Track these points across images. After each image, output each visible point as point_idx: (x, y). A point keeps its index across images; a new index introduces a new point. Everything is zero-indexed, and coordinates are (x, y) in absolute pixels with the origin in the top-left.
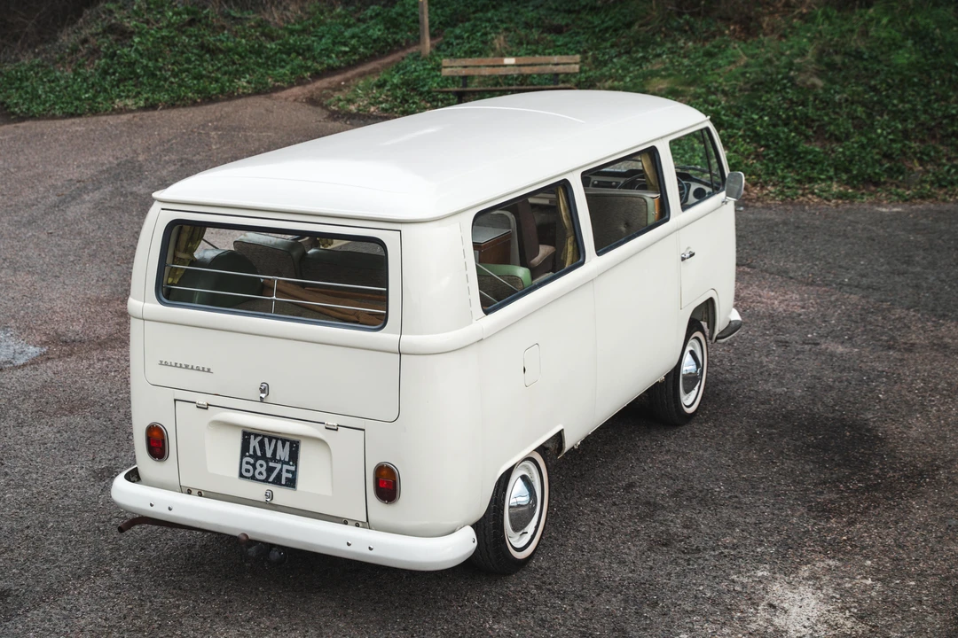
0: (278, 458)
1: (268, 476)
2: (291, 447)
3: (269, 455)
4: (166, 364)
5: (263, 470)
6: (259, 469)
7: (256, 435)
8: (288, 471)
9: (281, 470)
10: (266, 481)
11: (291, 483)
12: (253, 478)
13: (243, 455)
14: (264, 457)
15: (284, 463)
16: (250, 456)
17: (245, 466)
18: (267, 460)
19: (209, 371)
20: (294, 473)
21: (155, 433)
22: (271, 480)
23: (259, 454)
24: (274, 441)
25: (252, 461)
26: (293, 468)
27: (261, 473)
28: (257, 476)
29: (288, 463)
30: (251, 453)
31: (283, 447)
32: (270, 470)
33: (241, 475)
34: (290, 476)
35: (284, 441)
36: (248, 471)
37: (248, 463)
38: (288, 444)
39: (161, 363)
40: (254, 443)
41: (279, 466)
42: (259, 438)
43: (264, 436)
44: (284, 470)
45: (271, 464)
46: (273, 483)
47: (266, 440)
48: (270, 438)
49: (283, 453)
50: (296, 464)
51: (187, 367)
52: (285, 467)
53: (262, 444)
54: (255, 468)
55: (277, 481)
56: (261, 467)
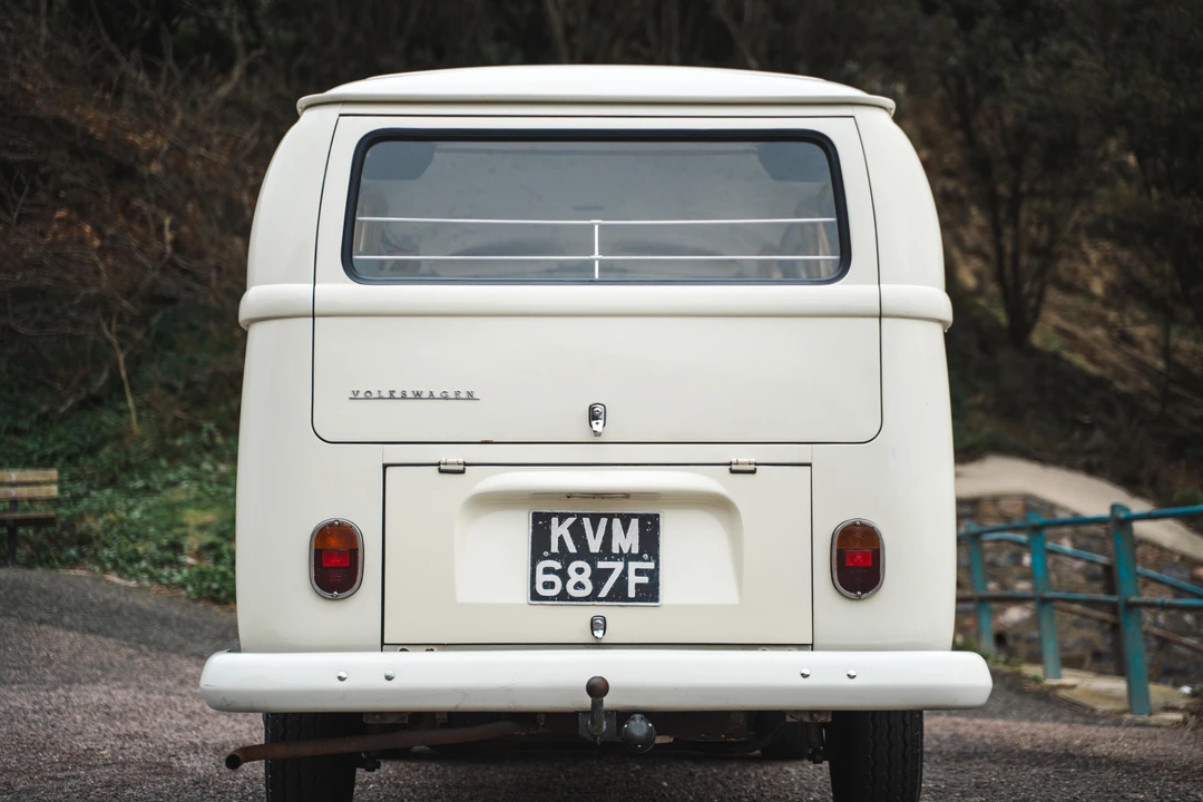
0: (615, 550)
1: (597, 589)
2: (642, 527)
3: (595, 545)
4: (368, 396)
5: (585, 578)
6: (574, 578)
7: (563, 516)
8: (639, 572)
9: (625, 572)
10: (593, 597)
11: (649, 593)
12: (564, 596)
13: (536, 557)
14: (583, 552)
15: (629, 557)
16: (553, 557)
17: (541, 578)
18: (591, 559)
19: (470, 397)
20: (654, 575)
21: (333, 543)
22: (604, 593)
23: (572, 549)
24: (604, 521)
25: (557, 565)
26: (651, 565)
27: (579, 585)
28: (571, 590)
29: (638, 558)
30: (555, 548)
31: (625, 529)
32: (599, 577)
33: (535, 596)
34: (645, 580)
35: (625, 514)
36: (549, 585)
37: (547, 571)
38: (635, 523)
39: (355, 397)
40: (559, 531)
41: (618, 566)
42: (570, 521)
43: (580, 516)
44: (631, 572)
45: (601, 565)
46: (609, 597)
47: (586, 522)
48: (595, 518)
49: (628, 540)
50: (655, 556)
51: (418, 396)
52: (633, 566)
53: (577, 532)
54: (565, 578)
55: (619, 594)
56: (580, 573)
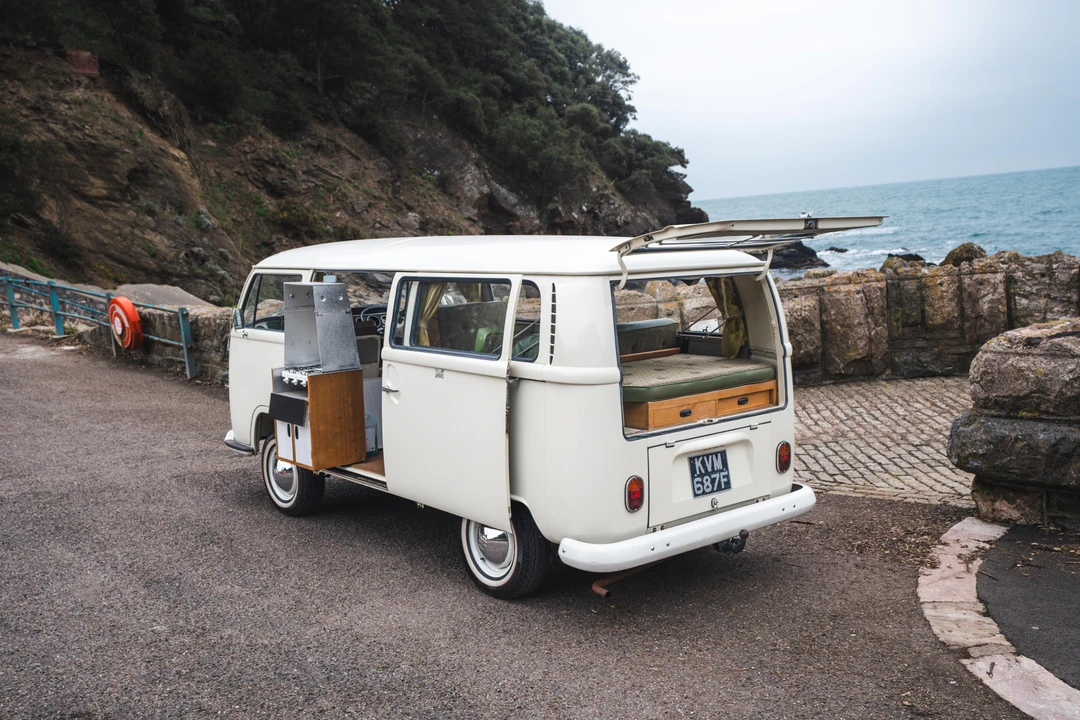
0: (716, 469)
1: (713, 487)
2: (722, 457)
3: (710, 470)
5: (709, 483)
6: (706, 484)
7: (698, 457)
8: (724, 477)
9: (720, 478)
10: (712, 491)
11: (728, 485)
12: (704, 493)
13: (693, 477)
14: (707, 473)
15: (720, 471)
16: (698, 476)
17: (696, 486)
18: (709, 475)
20: (727, 476)
21: (634, 486)
22: (715, 489)
23: (703, 472)
24: (710, 458)
25: (699, 479)
26: (726, 473)
27: (708, 487)
28: (707, 490)
29: (722, 471)
30: (698, 472)
31: (717, 460)
32: (713, 482)
33: (696, 495)
34: (726, 480)
35: (716, 454)
36: (699, 489)
37: (698, 483)
38: (719, 456)
40: (698, 464)
41: (717, 476)
42: (701, 460)
43: (703, 456)
44: (722, 477)
45: (713, 476)
46: (717, 490)
47: (705, 460)
48: (708, 456)
49: (718, 465)
50: (727, 469)
52: (722, 474)
53: (703, 463)
54: (703, 484)
55: (720, 489)
56: (707, 482)
